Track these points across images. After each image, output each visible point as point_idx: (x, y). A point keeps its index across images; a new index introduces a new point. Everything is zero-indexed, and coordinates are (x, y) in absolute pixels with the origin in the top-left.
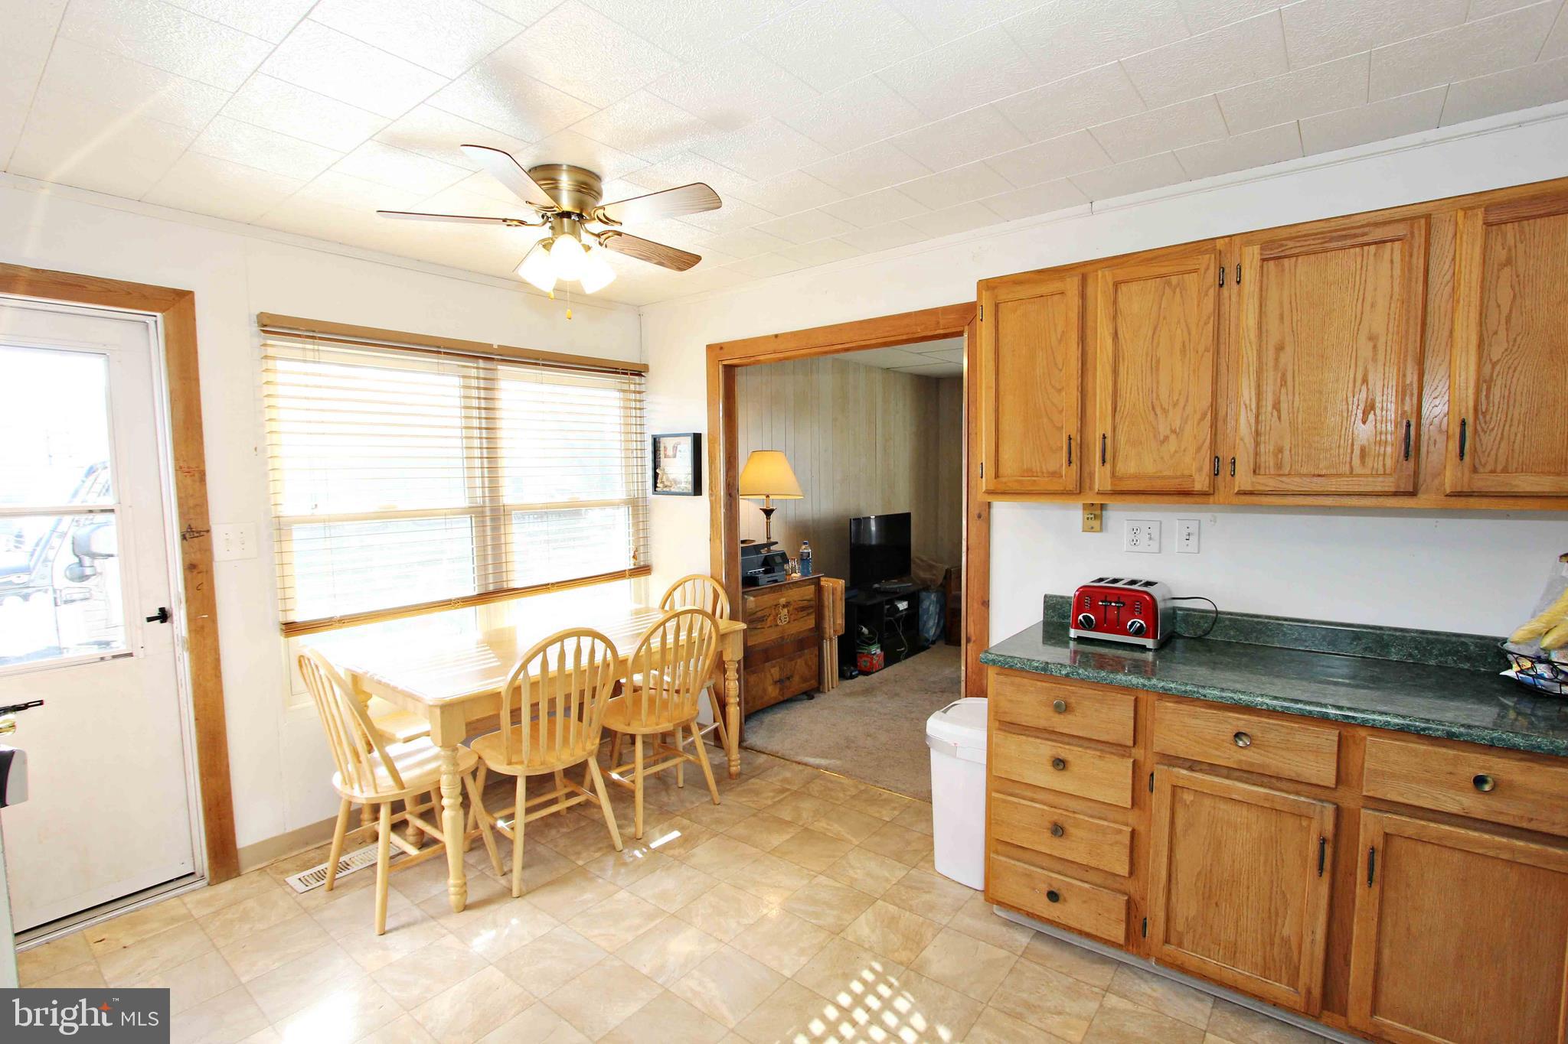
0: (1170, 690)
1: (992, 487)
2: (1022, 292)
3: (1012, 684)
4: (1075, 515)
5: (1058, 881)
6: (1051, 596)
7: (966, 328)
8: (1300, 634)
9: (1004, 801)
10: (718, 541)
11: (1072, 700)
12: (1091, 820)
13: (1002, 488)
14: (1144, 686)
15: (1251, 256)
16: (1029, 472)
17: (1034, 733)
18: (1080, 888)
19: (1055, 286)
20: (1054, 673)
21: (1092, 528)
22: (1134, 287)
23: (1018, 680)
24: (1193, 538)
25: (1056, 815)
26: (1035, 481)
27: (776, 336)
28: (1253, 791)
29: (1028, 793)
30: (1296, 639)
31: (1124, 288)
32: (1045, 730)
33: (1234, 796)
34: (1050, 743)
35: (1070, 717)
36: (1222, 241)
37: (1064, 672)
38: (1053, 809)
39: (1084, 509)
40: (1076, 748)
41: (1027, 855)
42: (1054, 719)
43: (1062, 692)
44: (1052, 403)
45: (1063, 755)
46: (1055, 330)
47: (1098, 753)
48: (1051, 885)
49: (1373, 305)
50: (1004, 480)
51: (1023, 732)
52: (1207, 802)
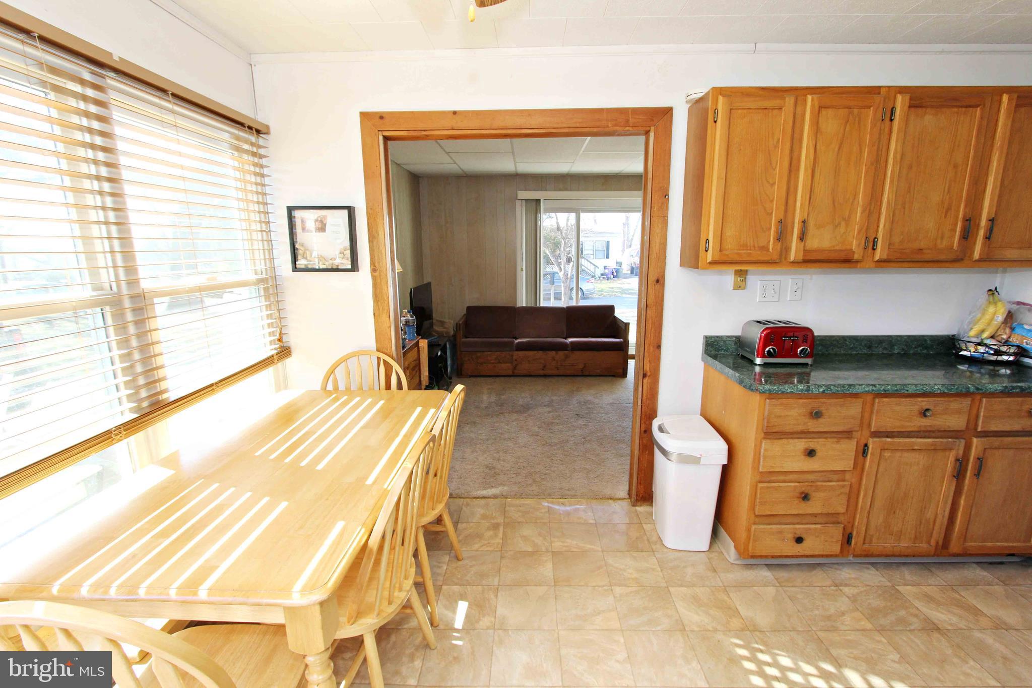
0: (888, 390)
1: (717, 258)
2: (752, 103)
3: (781, 404)
4: (728, 278)
5: (800, 529)
6: (711, 337)
7: (652, 128)
8: (854, 344)
9: (768, 488)
10: (385, 316)
11: (823, 409)
12: (824, 484)
13: (724, 258)
14: (873, 390)
15: (900, 102)
16: (744, 246)
17: (792, 436)
18: (816, 529)
19: (776, 103)
20: (814, 392)
21: (740, 287)
22: (830, 112)
23: (784, 401)
24: (799, 292)
25: (804, 488)
26: (750, 253)
27: (455, 113)
28: (926, 442)
29: (781, 478)
30: (852, 348)
31: (824, 112)
32: (802, 432)
33: (916, 447)
34: (803, 440)
35: (821, 420)
36: (884, 89)
37: (821, 390)
38: (801, 484)
39: (736, 274)
40: (821, 440)
41: (776, 520)
42: (809, 424)
43: (815, 404)
44: (765, 193)
45: (812, 446)
46: (773, 139)
47: (835, 440)
48: (795, 533)
49: (958, 146)
50: (727, 253)
51: (782, 437)
52: (898, 454)
